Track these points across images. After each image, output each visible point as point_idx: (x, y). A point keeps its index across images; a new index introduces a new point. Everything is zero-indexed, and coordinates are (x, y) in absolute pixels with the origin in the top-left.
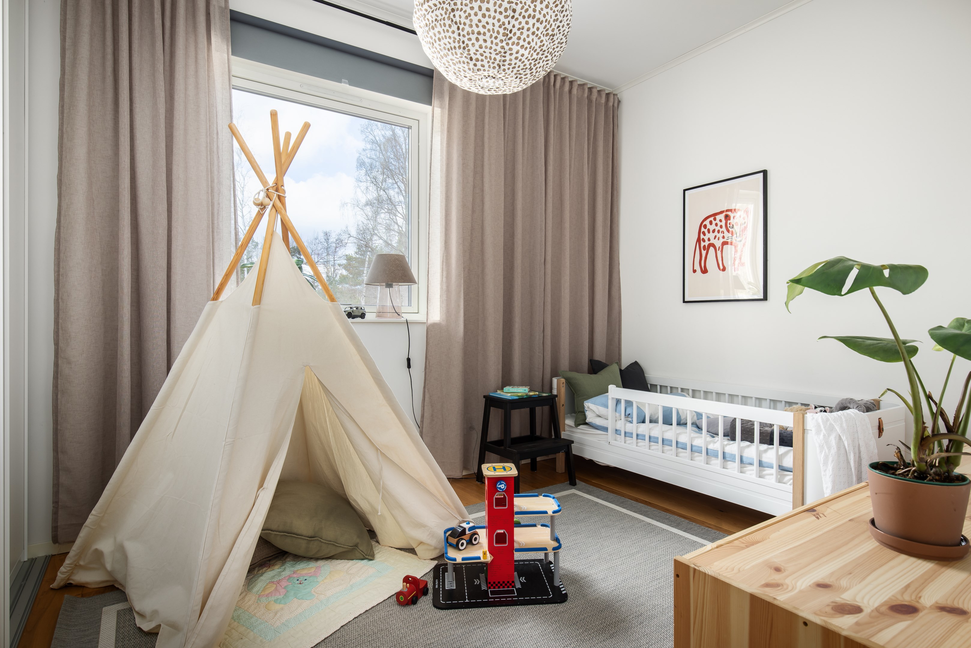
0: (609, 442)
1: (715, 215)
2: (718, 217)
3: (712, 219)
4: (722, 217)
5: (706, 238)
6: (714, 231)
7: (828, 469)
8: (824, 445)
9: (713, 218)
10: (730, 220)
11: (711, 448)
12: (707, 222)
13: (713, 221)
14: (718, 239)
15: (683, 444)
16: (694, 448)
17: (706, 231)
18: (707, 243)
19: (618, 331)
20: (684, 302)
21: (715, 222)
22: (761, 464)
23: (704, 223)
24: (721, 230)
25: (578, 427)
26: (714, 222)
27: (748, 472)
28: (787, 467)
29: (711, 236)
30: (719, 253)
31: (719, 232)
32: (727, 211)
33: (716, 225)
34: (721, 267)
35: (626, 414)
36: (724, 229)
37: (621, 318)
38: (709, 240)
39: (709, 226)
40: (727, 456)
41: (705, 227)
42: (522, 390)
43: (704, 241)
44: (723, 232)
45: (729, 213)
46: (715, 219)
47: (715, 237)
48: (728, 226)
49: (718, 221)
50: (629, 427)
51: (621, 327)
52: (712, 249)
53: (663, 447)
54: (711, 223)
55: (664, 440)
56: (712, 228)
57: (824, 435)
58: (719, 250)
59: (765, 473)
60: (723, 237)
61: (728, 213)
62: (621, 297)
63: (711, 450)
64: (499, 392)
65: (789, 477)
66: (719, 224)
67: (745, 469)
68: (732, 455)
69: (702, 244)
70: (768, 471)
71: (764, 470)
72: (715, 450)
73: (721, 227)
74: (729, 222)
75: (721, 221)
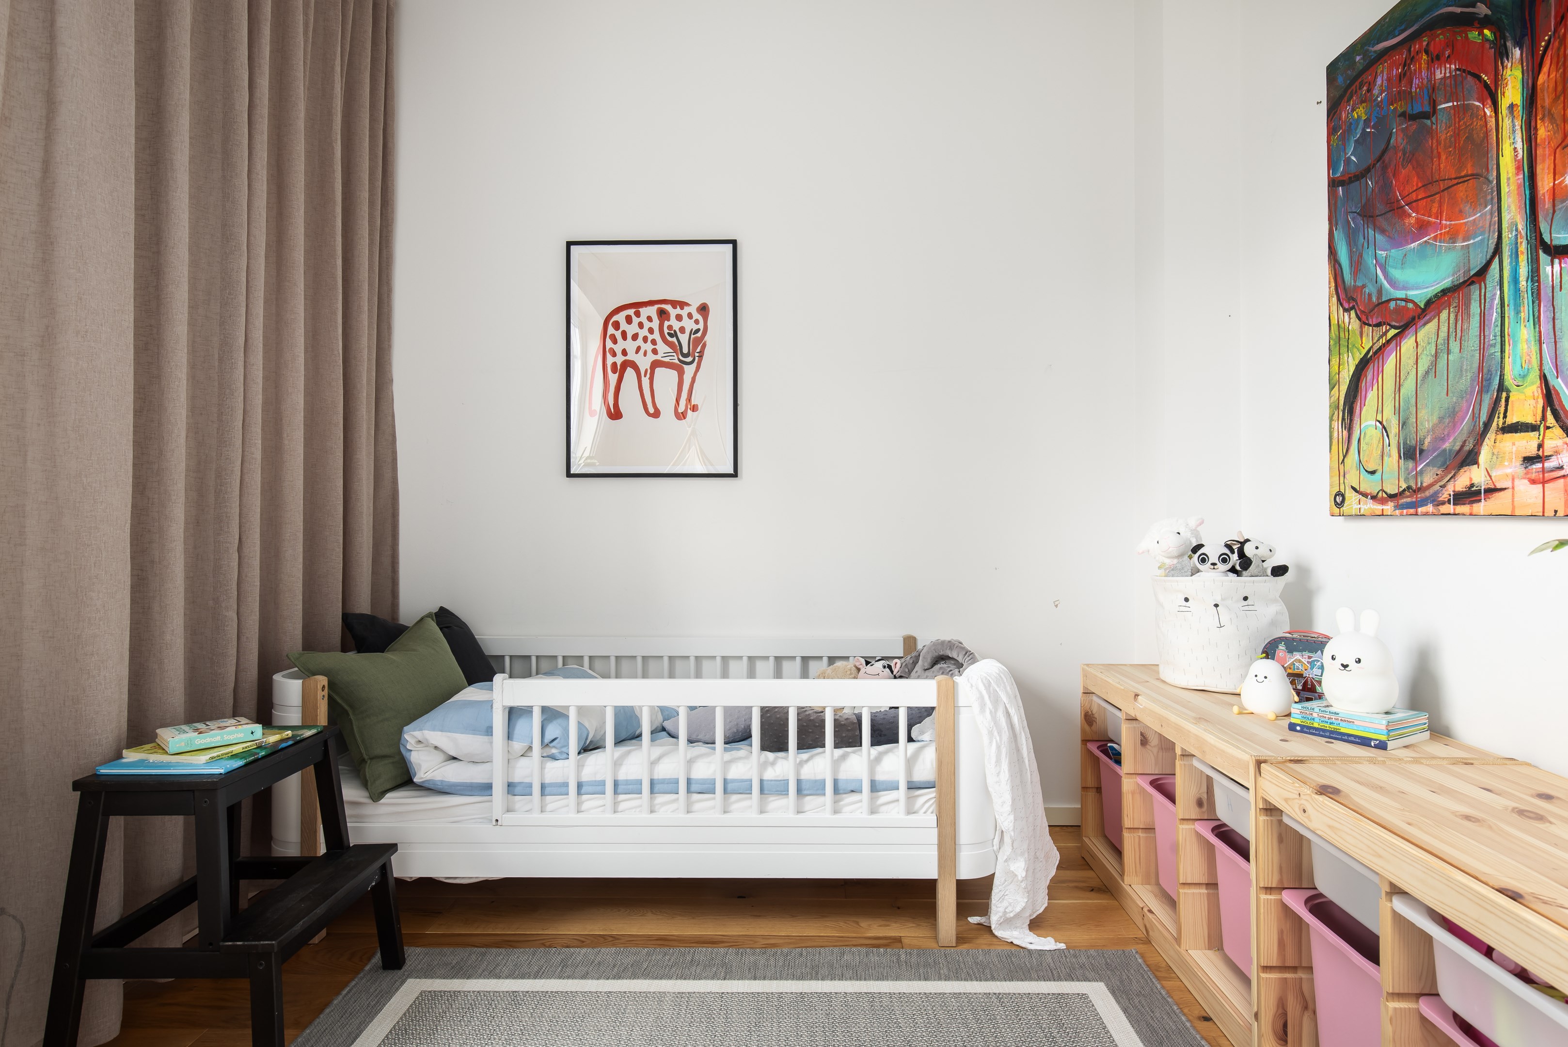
0: (497, 820)
1: (637, 306)
2: (645, 312)
3: (631, 312)
4: (652, 311)
5: (618, 349)
6: (635, 337)
7: (1002, 770)
8: (995, 728)
9: (633, 310)
10: (669, 320)
11: (770, 778)
12: (620, 317)
13: (634, 317)
14: (645, 354)
15: (703, 782)
16: (730, 786)
17: (618, 335)
18: (619, 359)
19: (389, 540)
20: (569, 475)
21: (639, 320)
22: (875, 787)
23: (615, 318)
24: (650, 337)
25: (383, 801)
26: (635, 321)
27: (847, 809)
28: (920, 782)
29: (630, 345)
30: (646, 381)
31: (645, 339)
32: (664, 302)
33: (641, 325)
34: (652, 410)
35: (546, 741)
36: (657, 336)
37: (398, 509)
38: (624, 352)
39: (624, 326)
40: (804, 786)
41: (617, 325)
42: (242, 735)
43: (614, 354)
44: (654, 342)
45: (668, 307)
46: (638, 314)
47: (638, 349)
48: (666, 331)
49: (643, 319)
50: (556, 771)
51: (398, 530)
52: (630, 373)
53: (651, 798)
54: (629, 320)
55: (655, 782)
56: (632, 329)
57: (991, 712)
58: (645, 376)
59: (881, 800)
60: (655, 352)
61: (663, 306)
62: (396, 460)
63: (771, 781)
64: (131, 756)
65: (927, 797)
66: (647, 325)
67: (842, 803)
68: (816, 781)
69: (610, 360)
70: (886, 797)
71: (878, 797)
72: (780, 779)
73: (651, 331)
74: (666, 324)
75: (650, 319)
